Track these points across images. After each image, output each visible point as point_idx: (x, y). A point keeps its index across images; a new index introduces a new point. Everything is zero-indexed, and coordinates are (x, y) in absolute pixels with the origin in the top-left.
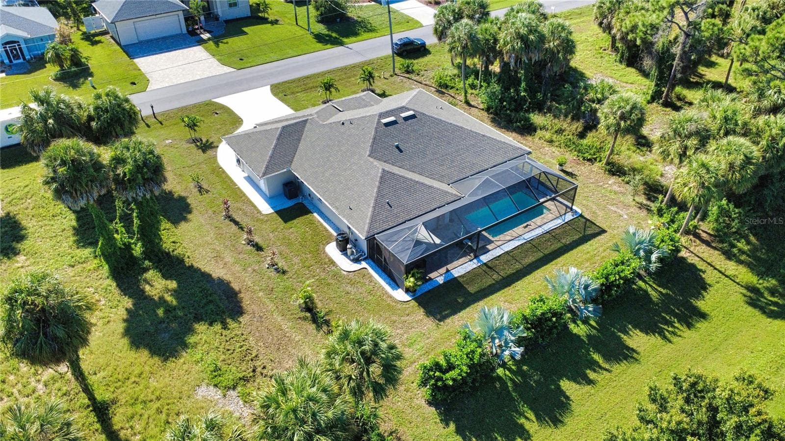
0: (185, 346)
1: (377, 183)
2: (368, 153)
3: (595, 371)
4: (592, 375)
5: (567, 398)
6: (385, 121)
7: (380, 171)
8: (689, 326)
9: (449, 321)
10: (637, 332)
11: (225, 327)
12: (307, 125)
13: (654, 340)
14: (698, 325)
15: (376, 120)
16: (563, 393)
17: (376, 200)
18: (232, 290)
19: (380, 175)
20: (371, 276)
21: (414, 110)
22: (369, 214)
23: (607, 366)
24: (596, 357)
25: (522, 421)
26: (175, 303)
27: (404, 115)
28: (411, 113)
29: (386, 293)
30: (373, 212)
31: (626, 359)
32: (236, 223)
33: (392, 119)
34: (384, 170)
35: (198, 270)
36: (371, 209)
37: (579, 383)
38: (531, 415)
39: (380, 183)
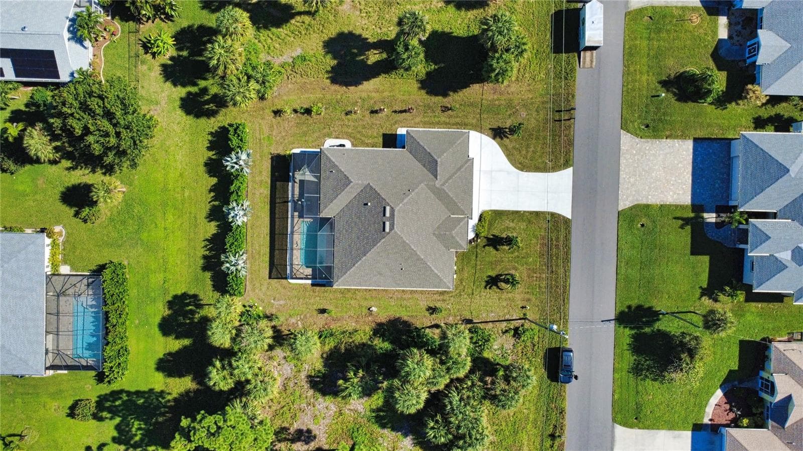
0: (327, 53)
1: (346, 173)
2: (371, 184)
3: (213, 197)
4: (212, 194)
5: (211, 176)
6: (388, 209)
7: (352, 180)
8: (205, 257)
9: (270, 161)
10: (215, 232)
11: (327, 72)
12: (432, 177)
13: (209, 235)
14: (202, 261)
15: (391, 204)
16: (214, 176)
17: (337, 166)
18: (351, 85)
19: (350, 178)
20: (316, 148)
21: (389, 233)
22: (332, 158)
23: (211, 204)
24: (217, 203)
25: (214, 153)
26: (357, 59)
27: (387, 224)
28: (387, 230)
29: (301, 147)
30: (332, 161)
31: (209, 214)
32: (401, 112)
33: (388, 214)
34: (352, 182)
35: (374, 77)
36: (334, 160)
37: (212, 186)
38: (214, 157)
39: (345, 175)
